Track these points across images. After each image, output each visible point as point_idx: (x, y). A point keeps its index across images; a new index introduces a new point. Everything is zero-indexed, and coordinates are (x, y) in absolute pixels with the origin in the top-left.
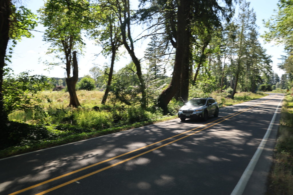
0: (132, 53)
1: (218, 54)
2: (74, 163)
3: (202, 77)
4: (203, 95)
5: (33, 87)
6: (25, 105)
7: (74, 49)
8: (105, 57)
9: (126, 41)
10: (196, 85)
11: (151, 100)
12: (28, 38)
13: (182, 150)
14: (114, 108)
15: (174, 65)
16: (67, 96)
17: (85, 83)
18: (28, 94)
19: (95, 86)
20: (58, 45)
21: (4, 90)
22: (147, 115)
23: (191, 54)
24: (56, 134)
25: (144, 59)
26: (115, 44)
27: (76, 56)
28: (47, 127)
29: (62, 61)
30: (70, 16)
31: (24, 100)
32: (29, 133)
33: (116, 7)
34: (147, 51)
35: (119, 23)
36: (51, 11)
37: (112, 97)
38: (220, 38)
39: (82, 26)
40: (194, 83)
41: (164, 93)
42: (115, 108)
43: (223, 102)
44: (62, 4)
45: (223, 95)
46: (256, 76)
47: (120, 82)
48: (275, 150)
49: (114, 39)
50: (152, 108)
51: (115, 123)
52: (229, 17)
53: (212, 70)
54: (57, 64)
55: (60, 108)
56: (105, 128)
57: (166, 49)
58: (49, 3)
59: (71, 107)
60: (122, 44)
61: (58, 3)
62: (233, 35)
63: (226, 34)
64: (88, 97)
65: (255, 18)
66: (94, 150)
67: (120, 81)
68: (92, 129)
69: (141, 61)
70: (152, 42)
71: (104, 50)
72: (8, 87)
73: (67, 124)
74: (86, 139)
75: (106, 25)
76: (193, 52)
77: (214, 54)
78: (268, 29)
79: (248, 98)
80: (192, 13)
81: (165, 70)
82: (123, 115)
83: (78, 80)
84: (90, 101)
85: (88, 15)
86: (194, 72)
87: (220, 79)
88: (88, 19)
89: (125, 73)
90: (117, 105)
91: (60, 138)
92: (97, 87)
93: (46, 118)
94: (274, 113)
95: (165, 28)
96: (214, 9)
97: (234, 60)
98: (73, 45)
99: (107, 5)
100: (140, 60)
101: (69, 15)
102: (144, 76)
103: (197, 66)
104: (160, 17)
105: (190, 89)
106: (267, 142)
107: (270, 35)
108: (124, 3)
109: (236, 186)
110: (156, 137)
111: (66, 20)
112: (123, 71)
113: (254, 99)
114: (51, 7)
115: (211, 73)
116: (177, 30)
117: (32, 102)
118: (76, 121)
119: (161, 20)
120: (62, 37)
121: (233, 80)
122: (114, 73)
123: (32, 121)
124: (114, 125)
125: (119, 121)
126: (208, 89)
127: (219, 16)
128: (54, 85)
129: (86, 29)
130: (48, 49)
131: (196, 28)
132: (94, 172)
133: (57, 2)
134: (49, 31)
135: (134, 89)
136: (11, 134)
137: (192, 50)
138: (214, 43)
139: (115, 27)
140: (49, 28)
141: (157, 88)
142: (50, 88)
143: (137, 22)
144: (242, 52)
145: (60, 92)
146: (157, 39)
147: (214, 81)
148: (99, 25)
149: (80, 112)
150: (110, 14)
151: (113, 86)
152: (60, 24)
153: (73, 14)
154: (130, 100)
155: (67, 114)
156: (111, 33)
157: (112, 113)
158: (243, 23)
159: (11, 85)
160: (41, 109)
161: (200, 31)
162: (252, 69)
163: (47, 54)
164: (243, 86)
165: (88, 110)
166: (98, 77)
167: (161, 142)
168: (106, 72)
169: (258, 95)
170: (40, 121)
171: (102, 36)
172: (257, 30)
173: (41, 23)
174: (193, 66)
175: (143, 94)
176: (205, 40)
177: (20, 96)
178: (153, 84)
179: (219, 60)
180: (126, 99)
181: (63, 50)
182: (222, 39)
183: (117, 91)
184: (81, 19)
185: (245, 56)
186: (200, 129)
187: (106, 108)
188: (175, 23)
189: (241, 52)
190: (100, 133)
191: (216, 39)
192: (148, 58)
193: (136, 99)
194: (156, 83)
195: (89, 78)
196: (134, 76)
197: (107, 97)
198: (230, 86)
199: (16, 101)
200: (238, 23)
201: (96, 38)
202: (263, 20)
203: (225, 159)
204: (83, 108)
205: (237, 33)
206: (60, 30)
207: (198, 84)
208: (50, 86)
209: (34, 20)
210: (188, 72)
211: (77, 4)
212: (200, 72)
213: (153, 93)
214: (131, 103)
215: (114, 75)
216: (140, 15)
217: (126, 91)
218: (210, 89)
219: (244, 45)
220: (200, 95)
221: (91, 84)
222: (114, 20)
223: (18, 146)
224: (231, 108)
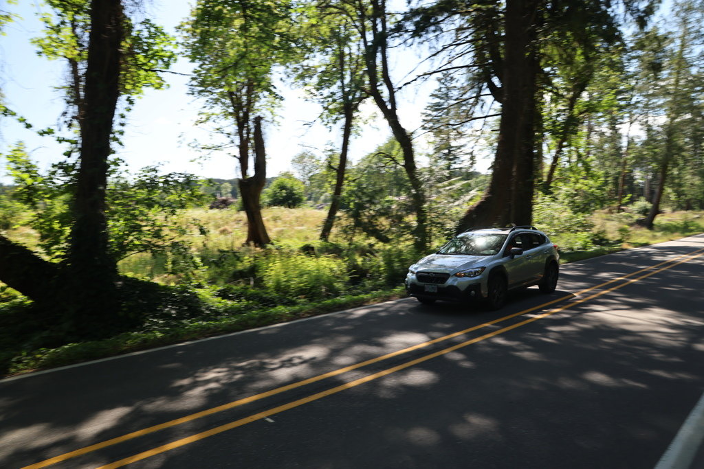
0: (391, 116)
1: (610, 113)
2: (261, 374)
3: (568, 174)
4: (571, 218)
5: (169, 201)
6: (150, 240)
7: (255, 111)
8: (329, 129)
9: (378, 88)
10: (551, 193)
11: (439, 232)
12: (157, 90)
13: (518, 354)
14: (349, 250)
15: (496, 144)
16: (240, 220)
17: (281, 190)
18: (157, 215)
20: (220, 104)
21: (109, 209)
23: (540, 117)
24: (217, 308)
26: (350, 97)
27: (260, 127)
28: (198, 291)
30: (247, 34)
31: (149, 230)
32: (161, 304)
33: (354, 6)
34: (429, 112)
35: (359, 45)
36: (205, 25)
37: (344, 223)
38: (618, 71)
39: (274, 57)
40: (547, 189)
41: (471, 213)
42: (352, 249)
43: (623, 238)
44: (229, 8)
45: (624, 220)
47: (365, 188)
49: (348, 85)
51: (353, 285)
52: (643, 15)
53: (594, 155)
54: (218, 148)
55: (227, 250)
56: (328, 297)
57: (476, 104)
58: (200, 7)
59: (250, 248)
60: (368, 97)
61: (220, 7)
62: (654, 63)
64: (288, 223)
66: (303, 347)
67: (362, 185)
68: (300, 298)
69: (414, 136)
70: (441, 88)
71: (326, 111)
72: (117, 202)
73: (242, 285)
74: (287, 321)
75: (330, 53)
76: (545, 110)
77: (600, 114)
79: (693, 226)
80: (543, 11)
81: (472, 158)
82: (372, 267)
83: (266, 184)
84: (292, 233)
85: (288, 31)
87: (616, 179)
88: (288, 40)
89: (375, 166)
90: (357, 242)
91: (228, 317)
92: (309, 199)
93: (196, 272)
95: (472, 54)
97: (655, 128)
98: (254, 102)
99: (331, 4)
100: (412, 133)
101: (246, 32)
102: (421, 173)
103: (555, 146)
104: (460, 26)
105: (538, 204)
110: (452, 321)
111: (239, 45)
112: (370, 162)
114: (207, 18)
115: (592, 164)
116: (502, 56)
117: (167, 235)
118: (261, 280)
119: (464, 33)
120: (230, 85)
121: (651, 181)
122: (348, 167)
123: (166, 277)
124: (349, 290)
125: (361, 280)
126: (584, 204)
127: (615, 15)
128: (212, 194)
129: (283, 63)
130: (199, 114)
131: (552, 50)
133: (219, 4)
134: (200, 71)
135: (399, 204)
136: (123, 305)
137: (542, 106)
138: (602, 86)
139: (351, 56)
140: (200, 66)
141: (454, 202)
142: (205, 201)
143: (405, 42)
144: (679, 105)
145: (225, 211)
146: (454, 82)
147: (599, 183)
148: (313, 52)
149: (272, 259)
150: (340, 25)
151: (347, 197)
152: (226, 56)
153: (255, 29)
154: (389, 231)
155: (242, 261)
156: (342, 69)
157: (345, 262)
158: (685, 27)
159: (124, 196)
160: (185, 249)
161: (565, 56)
163: (197, 125)
164: (679, 196)
165: (287, 253)
166: (312, 176)
167: (466, 333)
168: (330, 162)
170: (184, 276)
171: (321, 78)
173: (184, 54)
175: (418, 216)
176: (576, 79)
177: (142, 221)
178: (444, 193)
179: (613, 128)
180: (378, 228)
181: (231, 114)
182: (622, 74)
183: (358, 210)
184: (273, 39)
185: (688, 116)
186: (563, 303)
187: (330, 250)
188: (500, 38)
189: (675, 107)
190: (318, 308)
191: (607, 74)
192: (431, 129)
193: (404, 228)
194: (450, 189)
195: (290, 178)
196: (396, 173)
197: (333, 222)
198: (642, 195)
199: (134, 231)
200: (670, 30)
201: (306, 85)
203: (631, 383)
204: (277, 249)
205: (666, 57)
206: (225, 69)
207: (556, 192)
208: (204, 197)
209: (169, 48)
210: (531, 161)
211: (263, 6)
212: (563, 161)
213: (444, 214)
214: (390, 237)
215: (349, 171)
216: (413, 25)
217: (379, 210)
218: (588, 204)
219: (685, 86)
220: (563, 219)
221: (295, 192)
222: (347, 38)
223: (139, 331)
224: (646, 253)
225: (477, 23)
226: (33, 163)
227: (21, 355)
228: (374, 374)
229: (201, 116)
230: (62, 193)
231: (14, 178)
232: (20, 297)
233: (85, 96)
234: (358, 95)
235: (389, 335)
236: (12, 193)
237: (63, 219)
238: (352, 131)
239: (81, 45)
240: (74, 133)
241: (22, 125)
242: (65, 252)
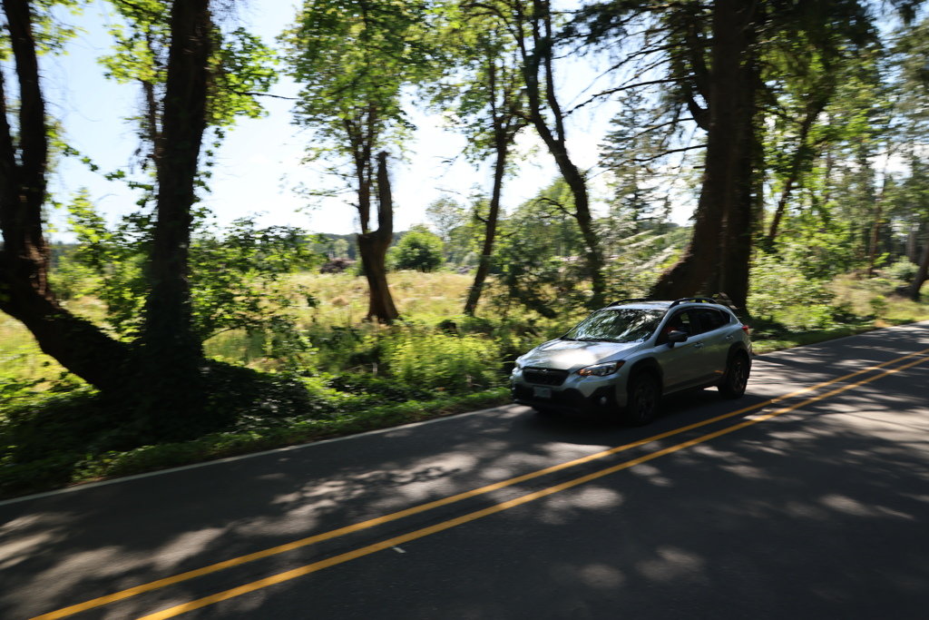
0: (558, 149)
1: (859, 141)
2: (387, 490)
3: (799, 225)
4: (803, 286)
5: (268, 263)
6: (244, 313)
7: (379, 145)
8: (476, 168)
9: (541, 112)
10: (776, 251)
12: (253, 119)
13: (731, 468)
14: (502, 327)
15: (700, 186)
16: (360, 288)
17: (413, 249)
18: (253, 281)
20: (333, 137)
21: (192, 273)
23: (761, 148)
24: (330, 402)
25: (598, 170)
26: (504, 125)
27: (385, 166)
28: (306, 380)
29: (345, 183)
30: (369, 44)
31: (243, 301)
32: (258, 397)
33: (509, 4)
34: (609, 144)
35: (515, 55)
36: (314, 33)
37: (496, 292)
38: (871, 83)
39: (403, 73)
40: (769, 246)
41: (666, 278)
42: (506, 327)
43: (877, 312)
44: (345, 11)
45: (877, 287)
47: (523, 245)
49: (502, 110)
51: (506, 373)
53: (836, 199)
54: (331, 193)
55: (342, 326)
56: (475, 389)
57: (672, 132)
58: (309, 10)
59: (373, 324)
60: (527, 125)
61: (333, 10)
63: (894, 68)
64: (422, 291)
66: (443, 455)
67: (519, 241)
68: (437, 391)
69: (589, 176)
70: (624, 111)
71: (472, 144)
72: (203, 264)
73: (362, 373)
74: (420, 421)
75: (478, 67)
76: (767, 138)
77: (844, 144)
80: (765, 5)
81: (667, 205)
83: (393, 240)
84: (427, 304)
85: (422, 39)
87: (867, 232)
88: (422, 50)
89: (536, 216)
90: (513, 317)
91: (344, 415)
92: (449, 260)
93: (302, 355)
95: (667, 65)
97: (924, 161)
98: (377, 133)
99: (478, 1)
100: (587, 172)
101: (367, 41)
102: (599, 224)
103: (782, 187)
104: (651, 27)
105: (756, 266)
111: (358, 58)
112: (530, 211)
114: (318, 23)
115: (833, 212)
116: (709, 67)
117: (266, 307)
118: (387, 366)
119: (655, 36)
120: (346, 111)
121: (917, 234)
122: (501, 218)
123: (264, 362)
124: (502, 380)
127: (869, 5)
128: (323, 254)
129: (415, 82)
130: (307, 150)
131: (778, 56)
132: (445, 523)
133: (332, 6)
134: (307, 94)
135: (570, 267)
136: (211, 397)
137: (762, 134)
138: (847, 105)
139: (504, 71)
140: (308, 87)
141: (641, 264)
142: (314, 263)
143: (577, 50)
145: (339, 276)
146: (642, 102)
147: (843, 237)
148: (453, 66)
149: (401, 339)
150: (489, 29)
151: (499, 258)
152: (341, 72)
153: (379, 36)
154: (555, 302)
155: (362, 342)
156: (493, 89)
157: (497, 343)
159: (212, 257)
160: (289, 325)
163: (303, 163)
165: (421, 332)
166: (453, 229)
167: (660, 440)
168: (476, 212)
170: (287, 361)
171: (465, 101)
173: (287, 72)
175: (595, 282)
176: (811, 95)
177: (233, 289)
178: (630, 251)
179: (863, 162)
180: (540, 298)
181: (347, 149)
182: (876, 87)
183: (514, 273)
184: (402, 50)
186: (791, 401)
187: (478, 328)
188: (706, 42)
190: (461, 404)
191: (856, 88)
192: (612, 166)
193: (575, 298)
194: (638, 247)
195: (424, 233)
196: (565, 225)
197: (481, 291)
198: (903, 254)
199: (224, 302)
201: (445, 109)
204: (408, 326)
206: (340, 90)
207: (782, 250)
208: (314, 258)
209: (269, 64)
210: (749, 208)
211: (389, 6)
212: (792, 209)
213: (629, 280)
214: (557, 311)
215: (503, 223)
216: (587, 27)
217: (542, 274)
218: (826, 267)
220: (791, 287)
221: (430, 251)
222: (500, 47)
223: (230, 431)
224: (909, 333)
225: (673, 23)
226: (99, 215)
227: (85, 459)
228: (535, 491)
229: (310, 152)
230: (134, 253)
231: (77, 235)
232: (84, 386)
233: (164, 128)
234: (513, 122)
235: (554, 440)
236: (73, 254)
237: (136, 287)
238: (506, 169)
239: (158, 64)
240: (148, 177)
241: (87, 167)
242: (138, 329)
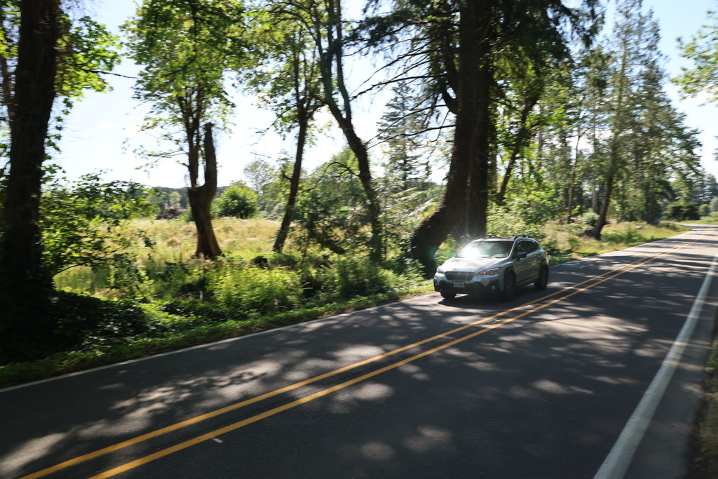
0: (346, 125)
1: (560, 126)
2: (209, 393)
3: (521, 185)
4: (524, 229)
5: (112, 211)
6: (91, 252)
7: (206, 118)
8: (283, 137)
9: (334, 96)
10: (505, 204)
11: (395, 242)
12: (98, 93)
13: (472, 364)
14: (303, 262)
15: (451, 155)
16: (190, 231)
17: (233, 200)
18: (99, 226)
19: (258, 208)
20: (168, 110)
21: (43, 218)
22: (385, 279)
23: (494, 129)
24: (163, 323)
25: (376, 141)
26: (305, 105)
27: (211, 134)
28: (143, 306)
29: (178, 147)
30: (197, 38)
31: (89, 242)
32: (102, 321)
33: (309, 13)
34: (385, 122)
35: (314, 52)
36: (152, 26)
37: (298, 233)
38: (567, 86)
39: (225, 62)
40: (500, 200)
41: (425, 223)
42: (306, 261)
43: (573, 248)
44: (178, 9)
45: (573, 230)
46: (657, 182)
47: (319, 198)
48: (708, 369)
49: (302, 93)
50: (398, 261)
51: (306, 297)
52: (588, 34)
53: (546, 167)
54: (166, 155)
55: (173, 261)
56: (281, 310)
57: (431, 115)
58: (147, 6)
59: (200, 260)
60: (322, 105)
61: (168, 7)
62: (599, 80)
63: (581, 77)
64: (240, 234)
65: (657, 36)
66: (254, 363)
67: (317, 195)
68: (252, 312)
69: (369, 146)
70: (396, 98)
71: (280, 119)
72: (53, 211)
73: (191, 299)
74: (238, 336)
75: (285, 59)
76: (499, 121)
77: (551, 127)
78: (691, 61)
79: (636, 236)
80: (495, 26)
81: (427, 168)
82: (326, 279)
83: (217, 193)
84: (245, 244)
85: (241, 36)
86: (501, 173)
87: (566, 190)
88: (240, 45)
89: (330, 176)
90: (311, 253)
91: (175, 333)
92: (263, 209)
93: (141, 286)
94: (705, 275)
95: (427, 65)
96: (550, 15)
97: (601, 142)
98: (204, 108)
99: (286, 9)
100: (368, 143)
101: (196, 35)
102: (376, 183)
103: (509, 158)
104: (415, 37)
105: (492, 214)
106: (687, 347)
107: (696, 76)
108: (328, 4)
109: (608, 457)
110: (406, 333)
111: (188, 48)
112: (325, 171)
113: (653, 240)
114: (153, 18)
115: (544, 176)
116: (457, 68)
117: (109, 247)
118: (211, 293)
119: (419, 43)
120: (179, 90)
121: (598, 193)
122: (302, 176)
123: (108, 292)
124: (303, 303)
125: (315, 293)
127: (563, 33)
128: (158, 204)
129: (235, 69)
130: (145, 119)
131: (505, 63)
132: (256, 416)
133: (167, 4)
134: (146, 74)
135: (355, 215)
136: (59, 322)
137: (495, 118)
138: (552, 100)
139: (306, 63)
140: (147, 69)
141: (409, 213)
142: (151, 212)
143: (360, 50)
144: (622, 120)
145: (173, 222)
146: (410, 92)
147: (550, 195)
148: (267, 58)
149: (222, 271)
150: (294, 31)
151: (302, 208)
152: (174, 58)
153: (205, 32)
154: (344, 241)
155: (190, 274)
156: (297, 77)
157: (299, 274)
158: (625, 48)
159: (61, 205)
160: (129, 262)
161: (517, 70)
162: (648, 163)
163: (143, 130)
164: (623, 207)
165: (239, 266)
166: (265, 185)
167: (420, 345)
168: (283, 172)
169: (664, 229)
170: (127, 291)
171: (275, 85)
172: (661, 64)
173: (129, 55)
174: (498, 157)
175: (374, 226)
176: (528, 92)
177: (81, 232)
178: (400, 203)
179: (563, 141)
180: (332, 238)
181: (180, 120)
182: (570, 89)
183: (312, 221)
184: (225, 43)
185: (630, 132)
186: (515, 313)
187: (284, 262)
188: (454, 50)
189: (618, 122)
190: (270, 322)
191: (557, 89)
192: (387, 139)
193: (359, 239)
194: (406, 200)
195: (242, 187)
196: (352, 183)
197: (287, 233)
198: (590, 206)
199: (72, 243)
200: (613, 49)
201: (259, 91)
202: (679, 40)
203: (579, 390)
204: (229, 261)
205: (610, 74)
206: (174, 73)
207: (509, 203)
208: (150, 207)
209: (112, 49)
210: (485, 171)
211: (214, 8)
212: (516, 172)
213: (399, 224)
214: (345, 249)
215: (304, 181)
216: (368, 34)
217: (334, 220)
218: (541, 215)
219: (627, 103)
220: (516, 230)
221: (247, 201)
222: (302, 45)
223: (77, 350)
224: (594, 262)
225: (431, 34)
228: (326, 389)
229: (148, 121)
233: (16, 95)
235: (342, 348)
238: (307, 139)
239: (10, 40)
240: (3, 136)
